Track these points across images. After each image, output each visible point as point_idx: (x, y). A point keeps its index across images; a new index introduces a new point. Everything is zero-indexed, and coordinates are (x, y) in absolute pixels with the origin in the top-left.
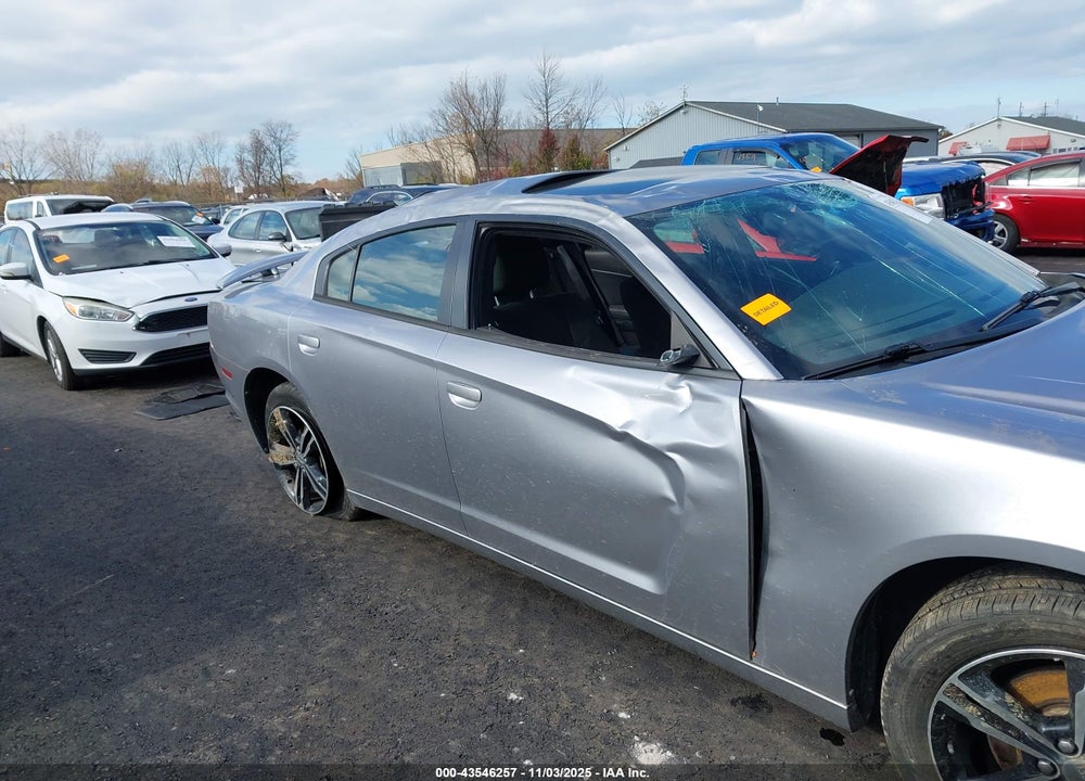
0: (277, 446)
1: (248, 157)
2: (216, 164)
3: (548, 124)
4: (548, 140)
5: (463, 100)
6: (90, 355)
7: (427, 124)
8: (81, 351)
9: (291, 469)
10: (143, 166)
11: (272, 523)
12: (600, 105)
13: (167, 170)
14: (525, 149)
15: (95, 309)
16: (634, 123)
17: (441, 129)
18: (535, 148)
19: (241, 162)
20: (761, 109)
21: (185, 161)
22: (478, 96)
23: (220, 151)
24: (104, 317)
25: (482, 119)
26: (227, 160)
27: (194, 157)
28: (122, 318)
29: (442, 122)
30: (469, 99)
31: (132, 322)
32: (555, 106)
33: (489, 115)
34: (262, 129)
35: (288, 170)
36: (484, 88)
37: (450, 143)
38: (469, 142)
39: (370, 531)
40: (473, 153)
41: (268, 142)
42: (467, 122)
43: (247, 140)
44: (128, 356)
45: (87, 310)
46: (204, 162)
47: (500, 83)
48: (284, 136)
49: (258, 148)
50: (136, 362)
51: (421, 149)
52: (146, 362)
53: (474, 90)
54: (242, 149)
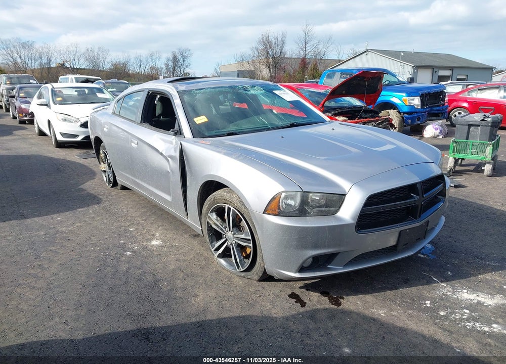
0: (102, 164)
1: (171, 64)
2: (157, 65)
3: (305, 56)
4: (304, 63)
5: (267, 43)
6: (63, 135)
7: (250, 53)
8: (60, 133)
9: (105, 172)
10: (125, 65)
11: (96, 188)
12: (330, 48)
13: (136, 67)
14: (293, 67)
15: (67, 118)
16: (345, 58)
17: (256, 55)
18: (297, 67)
19: (167, 65)
20: (402, 54)
21: (144, 64)
22: (274, 41)
23: (159, 60)
24: (70, 121)
25: (274, 52)
26: (161, 64)
27: (147, 62)
28: (76, 122)
29: (256, 53)
30: (269, 43)
31: (79, 124)
32: (309, 48)
33: (278, 50)
34: (177, 51)
35: (187, 70)
36: (277, 38)
37: (260, 62)
38: (268, 62)
39: (124, 192)
40: (269, 68)
41: (179, 57)
42: (268, 53)
43: (170, 56)
44: (76, 136)
45: (64, 118)
46: (151, 64)
47: (284, 36)
48: (186, 55)
49: (175, 60)
50: (79, 139)
51: (246, 64)
52: (83, 139)
53: (272, 38)
54: (168, 60)
